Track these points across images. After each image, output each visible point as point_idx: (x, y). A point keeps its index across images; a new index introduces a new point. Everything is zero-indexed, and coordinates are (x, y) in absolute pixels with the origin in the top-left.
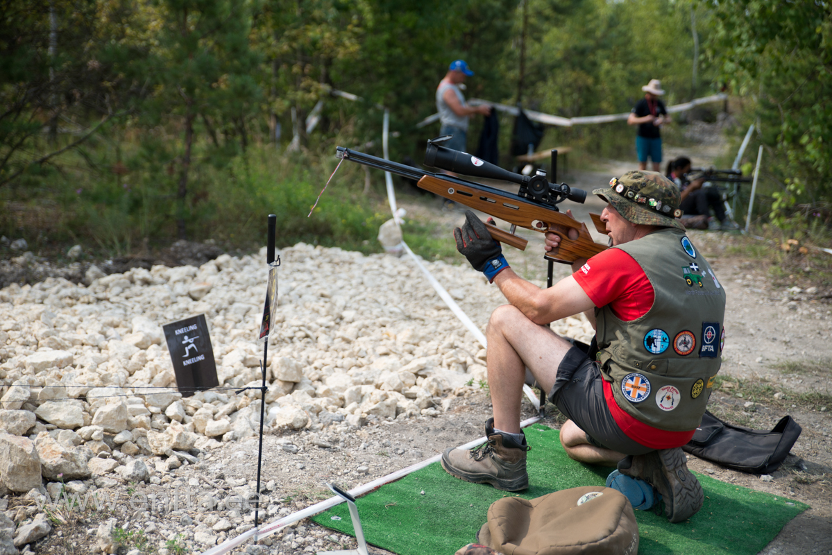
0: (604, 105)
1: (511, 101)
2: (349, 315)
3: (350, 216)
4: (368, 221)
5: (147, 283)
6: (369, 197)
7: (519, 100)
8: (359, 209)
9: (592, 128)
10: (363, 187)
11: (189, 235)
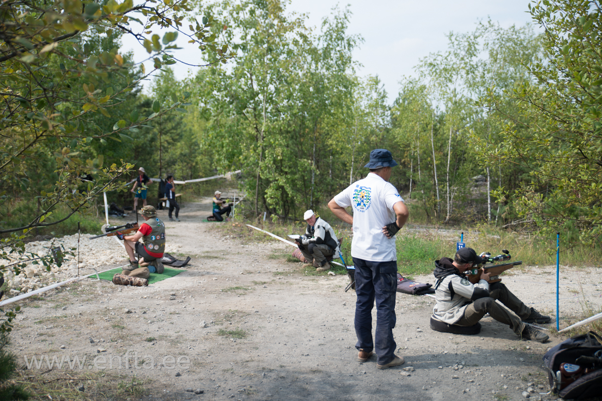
0: (201, 174)
1: (158, 176)
2: (93, 249)
3: (92, 225)
4: (98, 226)
5: (34, 245)
6: (98, 218)
7: (161, 175)
8: (95, 222)
9: (196, 184)
10: (96, 215)
11: (41, 234)
